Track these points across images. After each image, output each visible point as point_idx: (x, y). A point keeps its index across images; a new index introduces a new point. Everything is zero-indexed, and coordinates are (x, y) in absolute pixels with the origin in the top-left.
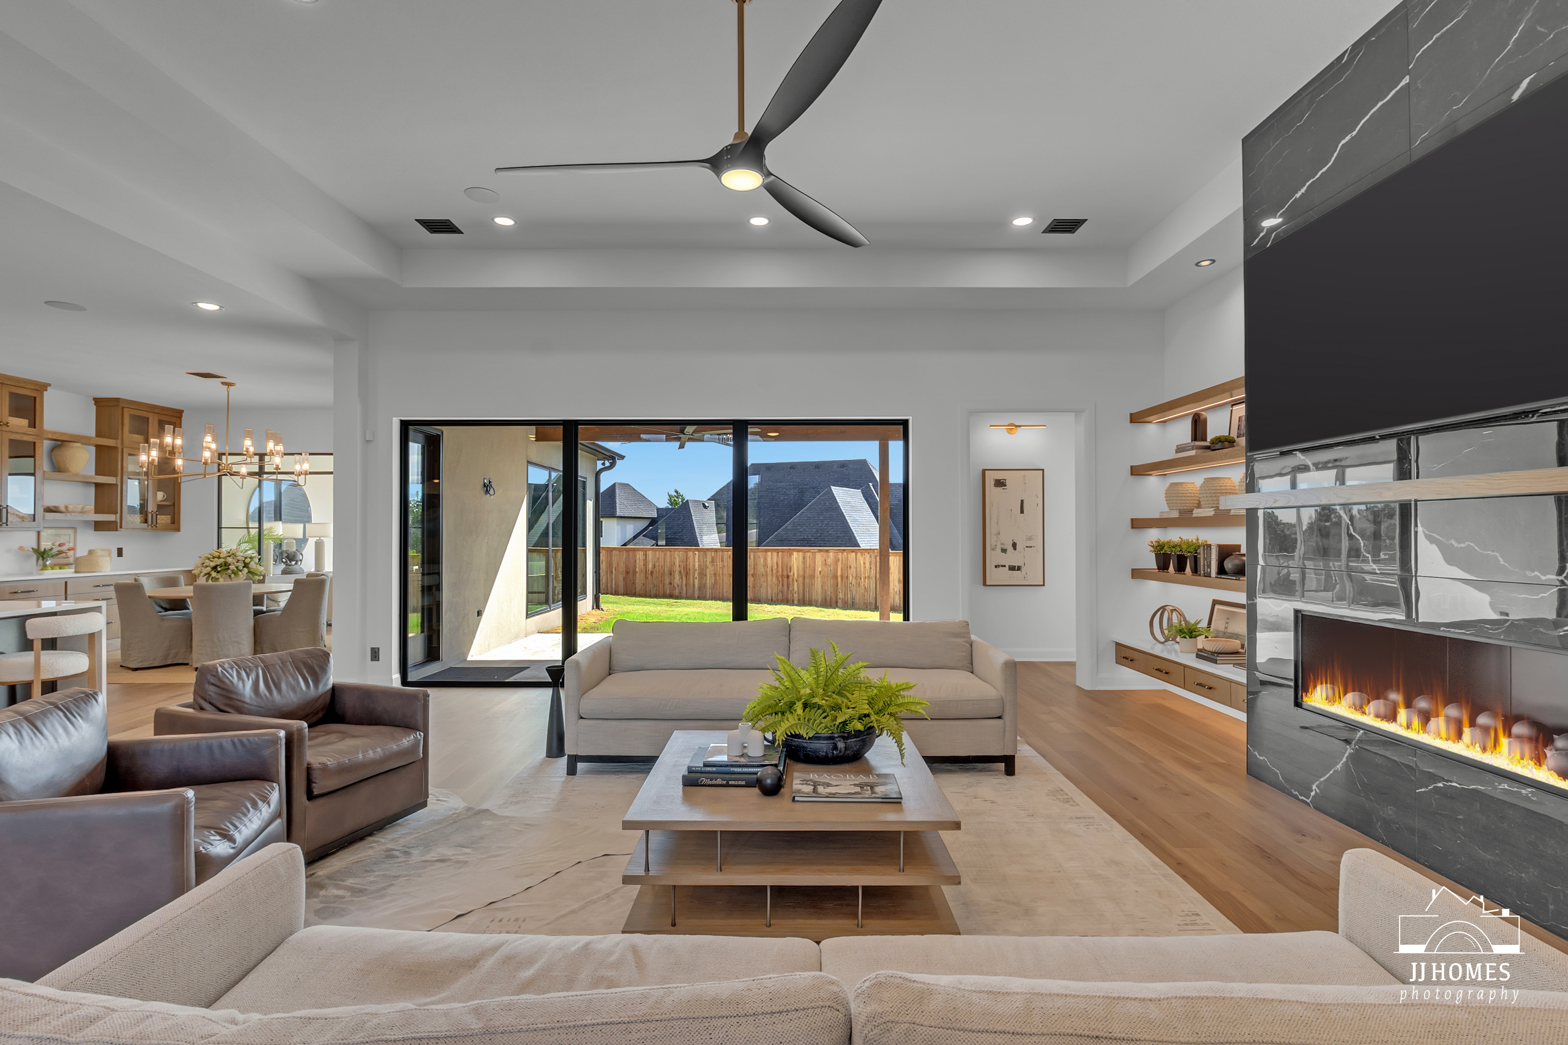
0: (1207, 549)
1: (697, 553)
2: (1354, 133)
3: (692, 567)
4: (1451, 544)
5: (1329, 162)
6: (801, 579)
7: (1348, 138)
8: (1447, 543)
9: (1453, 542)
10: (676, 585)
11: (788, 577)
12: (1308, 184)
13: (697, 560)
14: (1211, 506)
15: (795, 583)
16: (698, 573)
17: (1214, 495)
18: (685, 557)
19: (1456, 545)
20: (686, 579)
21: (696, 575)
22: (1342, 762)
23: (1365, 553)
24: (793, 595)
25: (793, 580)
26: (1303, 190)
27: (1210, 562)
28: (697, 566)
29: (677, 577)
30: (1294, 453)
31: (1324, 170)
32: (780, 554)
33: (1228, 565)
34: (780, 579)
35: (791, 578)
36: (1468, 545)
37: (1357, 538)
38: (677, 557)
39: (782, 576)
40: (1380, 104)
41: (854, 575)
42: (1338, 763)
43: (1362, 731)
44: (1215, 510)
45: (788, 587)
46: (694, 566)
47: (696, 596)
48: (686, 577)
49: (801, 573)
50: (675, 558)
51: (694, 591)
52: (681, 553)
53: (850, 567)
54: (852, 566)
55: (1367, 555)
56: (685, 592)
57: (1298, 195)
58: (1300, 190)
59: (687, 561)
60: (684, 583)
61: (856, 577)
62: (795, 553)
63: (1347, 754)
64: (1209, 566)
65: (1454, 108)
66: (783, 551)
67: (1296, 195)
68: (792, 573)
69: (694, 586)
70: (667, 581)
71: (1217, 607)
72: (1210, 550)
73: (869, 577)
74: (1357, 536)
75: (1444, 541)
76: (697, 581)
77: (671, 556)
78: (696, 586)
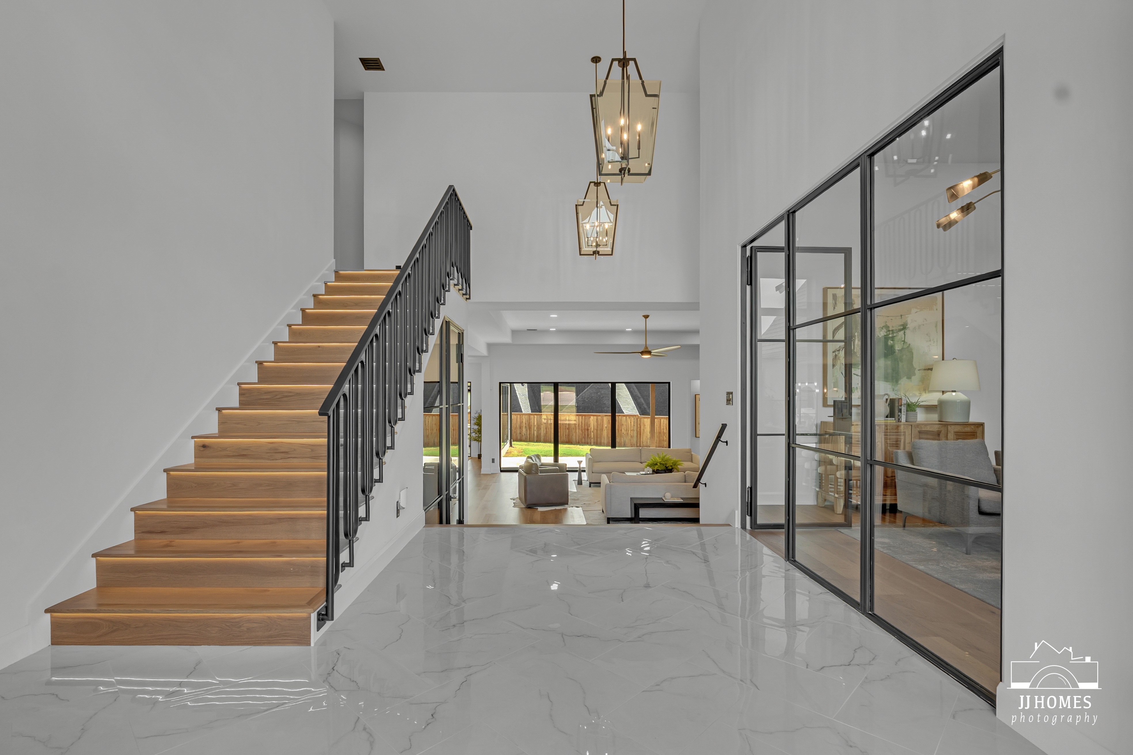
1: (536, 416)
3: (533, 424)
6: (595, 431)
10: (523, 434)
11: (588, 430)
13: (535, 420)
15: (592, 433)
16: (537, 428)
18: (529, 419)
20: (529, 431)
21: (535, 429)
24: (591, 440)
25: (591, 431)
28: (535, 424)
29: (524, 430)
32: (583, 417)
34: (583, 431)
35: (589, 431)
38: (524, 419)
39: (585, 429)
41: (625, 429)
45: (588, 435)
46: (534, 423)
47: (535, 440)
48: (529, 430)
49: (596, 428)
50: (523, 419)
51: (534, 437)
52: (526, 416)
53: (623, 425)
54: (624, 424)
56: (529, 438)
59: (530, 421)
60: (528, 433)
61: (626, 430)
62: (592, 417)
66: (585, 415)
68: (590, 428)
69: (534, 435)
70: (518, 432)
73: (633, 430)
76: (535, 432)
77: (520, 418)
78: (535, 435)
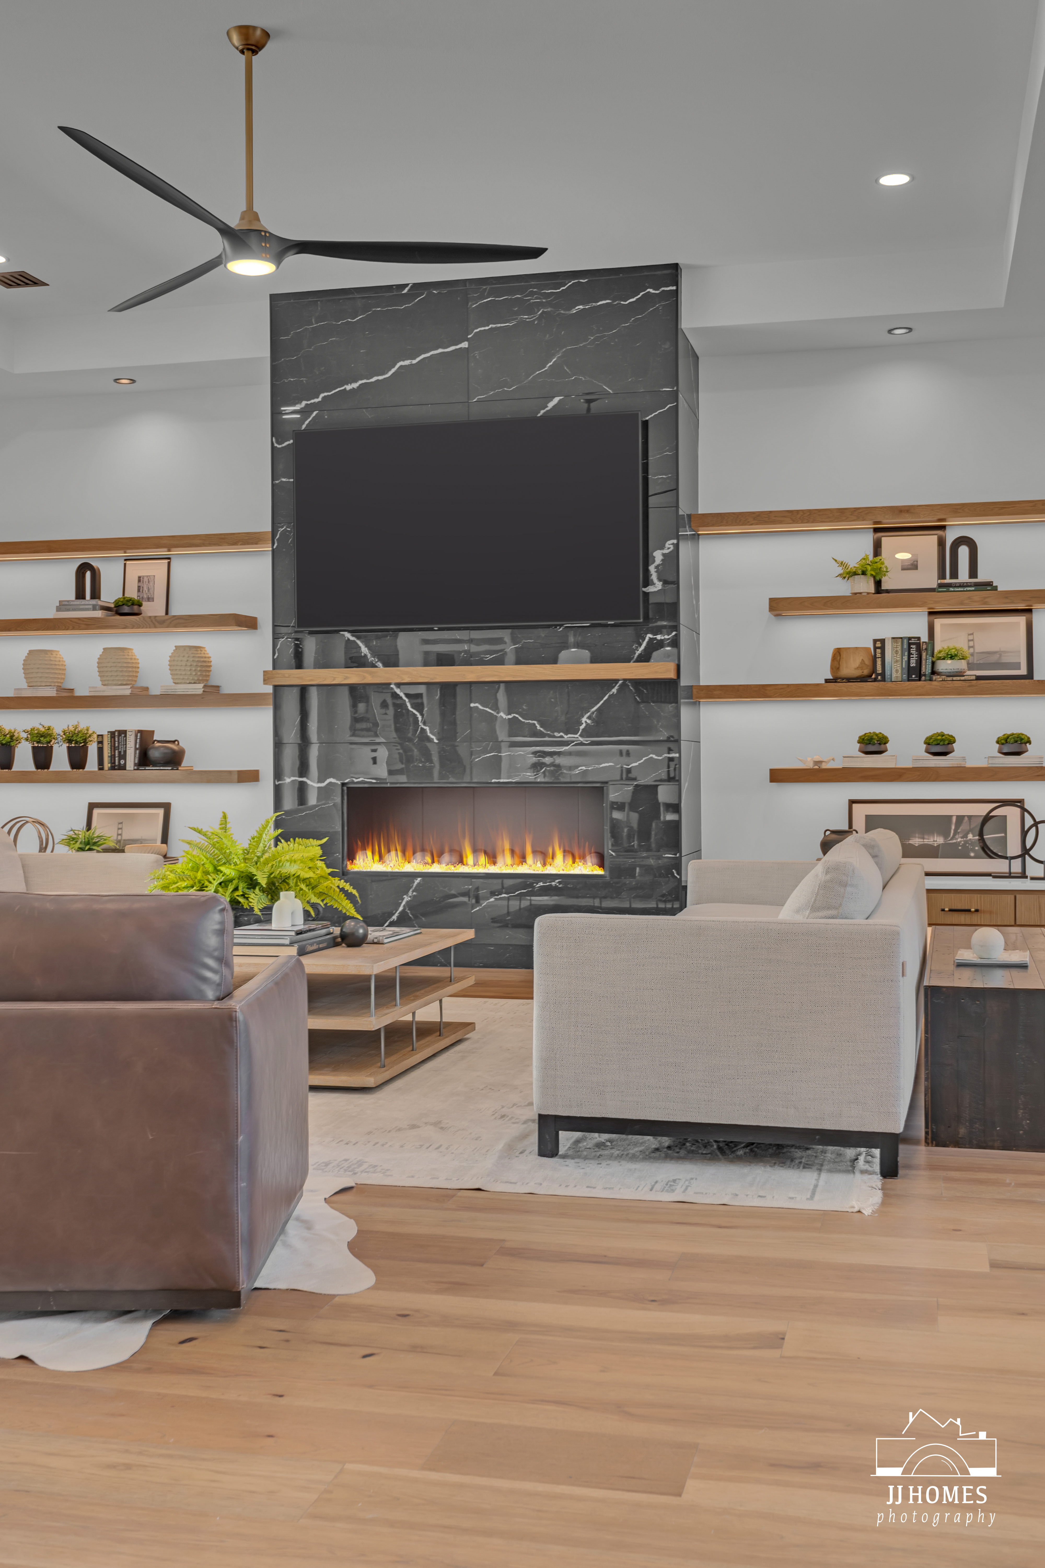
0: (119, 735)
2: (414, 362)
5: (387, 373)
7: (407, 362)
9: (501, 714)
12: (360, 382)
14: (120, 683)
17: (125, 669)
19: (504, 717)
22: (398, 912)
23: (423, 726)
26: (355, 385)
27: (125, 752)
30: (341, 633)
31: (381, 378)
33: (154, 754)
36: (514, 716)
40: (440, 350)
42: (394, 914)
43: (419, 879)
44: (131, 688)
55: (425, 727)
57: (349, 387)
58: (351, 384)
63: (404, 903)
64: (123, 756)
65: (506, 389)
67: (346, 386)
71: (96, 812)
72: (126, 736)
74: (414, 712)
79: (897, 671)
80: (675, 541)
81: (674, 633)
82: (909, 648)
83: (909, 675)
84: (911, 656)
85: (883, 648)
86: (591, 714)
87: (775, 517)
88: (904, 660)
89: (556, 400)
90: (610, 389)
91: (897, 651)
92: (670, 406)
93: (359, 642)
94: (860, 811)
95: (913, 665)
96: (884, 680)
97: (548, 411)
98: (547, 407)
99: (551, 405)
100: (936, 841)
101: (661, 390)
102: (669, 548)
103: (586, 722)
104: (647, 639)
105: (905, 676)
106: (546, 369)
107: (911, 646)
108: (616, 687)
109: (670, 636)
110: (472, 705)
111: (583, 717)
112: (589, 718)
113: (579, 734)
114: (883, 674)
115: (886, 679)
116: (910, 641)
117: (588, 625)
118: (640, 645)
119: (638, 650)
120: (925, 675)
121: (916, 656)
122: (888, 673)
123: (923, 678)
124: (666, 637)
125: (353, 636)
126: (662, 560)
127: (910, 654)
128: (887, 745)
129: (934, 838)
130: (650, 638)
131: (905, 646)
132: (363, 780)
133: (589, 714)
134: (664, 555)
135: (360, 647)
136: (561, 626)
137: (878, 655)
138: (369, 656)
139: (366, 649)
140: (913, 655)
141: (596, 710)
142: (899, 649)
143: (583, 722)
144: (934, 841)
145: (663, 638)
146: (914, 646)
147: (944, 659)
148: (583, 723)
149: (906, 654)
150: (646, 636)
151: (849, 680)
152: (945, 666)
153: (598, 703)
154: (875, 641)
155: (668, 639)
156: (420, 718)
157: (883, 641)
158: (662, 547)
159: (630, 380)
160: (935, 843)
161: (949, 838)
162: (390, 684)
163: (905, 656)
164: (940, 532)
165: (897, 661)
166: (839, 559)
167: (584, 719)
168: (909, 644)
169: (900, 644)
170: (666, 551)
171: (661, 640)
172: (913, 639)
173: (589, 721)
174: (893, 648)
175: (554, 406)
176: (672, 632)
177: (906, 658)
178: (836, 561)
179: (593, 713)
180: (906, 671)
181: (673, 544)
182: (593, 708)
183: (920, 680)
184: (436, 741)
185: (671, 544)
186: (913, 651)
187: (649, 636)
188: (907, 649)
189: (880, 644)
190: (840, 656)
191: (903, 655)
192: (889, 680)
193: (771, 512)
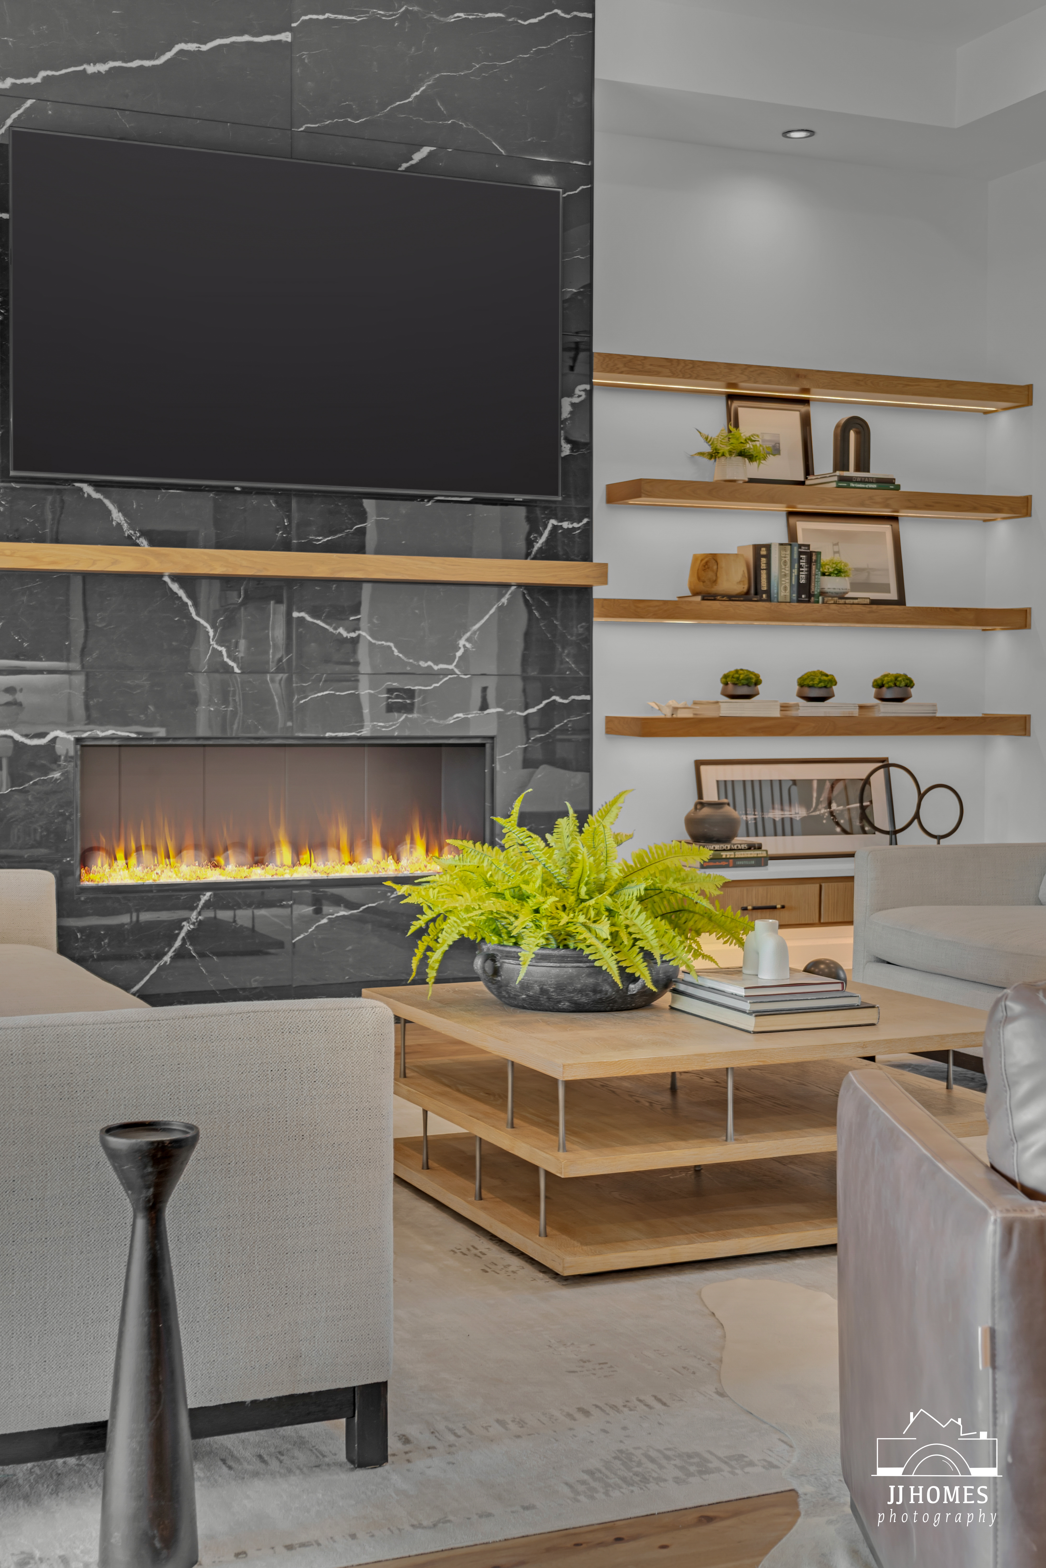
2: (204, 47)
4: (339, 633)
5: (157, 58)
7: (192, 46)
8: (334, 632)
9: (341, 630)
12: (111, 64)
19: (345, 634)
22: (173, 947)
23: (216, 646)
26: (101, 68)
30: (79, 484)
31: (146, 63)
36: (360, 635)
37: (202, 625)
40: (247, 38)
43: (208, 893)
55: (220, 648)
57: (89, 69)
58: (94, 64)
63: (182, 934)
65: (349, 120)
67: (84, 66)
74: (202, 622)
75: (331, 629)
79: (785, 588)
80: (588, 387)
81: (585, 521)
82: (800, 559)
83: (799, 596)
84: (801, 569)
85: (768, 557)
86: (471, 634)
87: (651, 365)
88: (793, 574)
89: (425, 151)
90: (503, 148)
91: (785, 562)
92: (583, 189)
93: (107, 502)
94: (710, 775)
95: (803, 581)
96: (769, 599)
97: (412, 166)
98: (412, 159)
99: (417, 157)
100: (798, 813)
101: (571, 162)
102: (580, 396)
103: (464, 646)
104: (549, 527)
105: (794, 595)
106: (410, 100)
107: (801, 556)
108: (507, 596)
109: (581, 524)
110: (295, 614)
111: (460, 638)
112: (468, 640)
113: (455, 663)
114: (768, 592)
115: (772, 599)
116: (800, 550)
117: (469, 499)
118: (541, 535)
119: (538, 542)
120: (813, 595)
121: (806, 569)
122: (774, 590)
123: (812, 599)
124: (576, 525)
125: (97, 491)
126: (571, 413)
127: (800, 567)
128: (759, 687)
129: (795, 809)
130: (553, 524)
131: (796, 556)
132: (114, 734)
133: (468, 634)
134: (573, 405)
135: (109, 512)
136: (430, 498)
137: (763, 566)
138: (125, 526)
139: (120, 514)
140: (803, 568)
141: (479, 629)
142: (788, 559)
143: (461, 645)
144: (796, 814)
145: (570, 526)
146: (804, 556)
147: (829, 575)
148: (460, 648)
149: (796, 566)
150: (548, 522)
151: (731, 598)
152: (831, 584)
153: (482, 618)
154: (757, 548)
155: (579, 528)
156: (211, 634)
157: (768, 547)
158: (571, 394)
159: (529, 140)
160: (797, 816)
161: (812, 810)
162: (161, 576)
163: (794, 568)
164: (803, 408)
165: (785, 575)
166: (705, 432)
167: (462, 642)
168: (800, 553)
169: (788, 552)
170: (576, 400)
171: (568, 528)
172: (803, 548)
173: (468, 645)
174: (780, 557)
175: (422, 160)
176: (583, 519)
177: (795, 571)
178: (700, 433)
179: (475, 632)
180: (795, 589)
181: (585, 390)
182: (474, 625)
183: (809, 602)
184: (237, 670)
185: (583, 391)
186: (803, 563)
187: (553, 522)
188: (797, 561)
189: (761, 552)
190: (717, 564)
191: (792, 568)
192: (776, 600)
193: (645, 358)
